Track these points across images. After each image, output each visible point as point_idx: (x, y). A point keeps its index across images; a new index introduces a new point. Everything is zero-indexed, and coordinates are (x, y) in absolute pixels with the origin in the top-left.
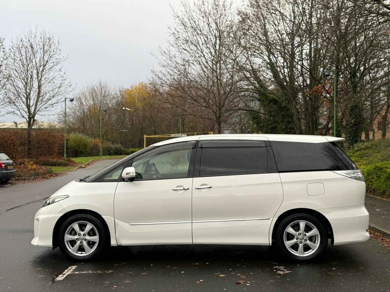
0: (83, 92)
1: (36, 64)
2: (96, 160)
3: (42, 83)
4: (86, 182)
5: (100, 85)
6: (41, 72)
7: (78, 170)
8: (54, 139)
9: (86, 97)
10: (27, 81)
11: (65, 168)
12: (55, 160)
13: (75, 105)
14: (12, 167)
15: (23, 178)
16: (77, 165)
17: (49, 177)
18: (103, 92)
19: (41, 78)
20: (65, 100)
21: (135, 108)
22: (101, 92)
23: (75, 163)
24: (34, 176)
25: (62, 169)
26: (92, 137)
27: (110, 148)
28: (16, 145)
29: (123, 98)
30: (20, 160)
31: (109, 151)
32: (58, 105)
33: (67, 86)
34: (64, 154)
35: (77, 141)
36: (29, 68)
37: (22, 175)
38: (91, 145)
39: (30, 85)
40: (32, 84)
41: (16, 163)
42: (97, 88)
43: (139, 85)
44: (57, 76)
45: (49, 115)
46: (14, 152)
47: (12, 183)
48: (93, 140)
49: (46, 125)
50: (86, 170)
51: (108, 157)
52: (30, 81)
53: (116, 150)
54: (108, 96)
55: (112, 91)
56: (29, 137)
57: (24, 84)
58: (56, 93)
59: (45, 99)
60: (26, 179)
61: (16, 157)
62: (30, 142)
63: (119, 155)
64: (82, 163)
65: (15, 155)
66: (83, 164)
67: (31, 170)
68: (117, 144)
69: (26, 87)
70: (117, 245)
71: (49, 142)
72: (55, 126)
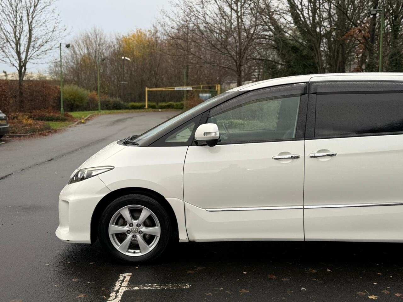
0: (76, 39)
1: (26, 4)
2: (95, 115)
3: (32, 26)
4: (138, 145)
5: (95, 31)
6: (32, 13)
7: (77, 126)
8: (49, 90)
9: (79, 45)
10: (16, 23)
11: (63, 124)
12: (52, 114)
13: (68, 54)
14: (5, 121)
15: (18, 134)
16: (75, 120)
17: (47, 134)
18: (98, 40)
19: (32, 20)
20: (60, 46)
21: (134, 58)
22: (96, 39)
23: (73, 118)
24: (30, 133)
25: (60, 125)
26: (87, 90)
27: (108, 102)
28: (8, 97)
29: (120, 46)
30: (12, 114)
31: (107, 105)
32: (52, 52)
33: (62, 30)
34: (61, 108)
35: (72, 94)
36: (17, 8)
37: (17, 131)
38: (88, 98)
39: (20, 28)
40: (21, 27)
41: (8, 117)
42: (91, 34)
43: (137, 33)
44: (49, 18)
45: (42, 64)
46: (6, 104)
47: (6, 140)
48: (89, 92)
49: (35, 77)
50: (87, 125)
51: (107, 111)
52: (20, 24)
53: (114, 104)
54: (103, 44)
55: (108, 38)
56: (21, 89)
57: (13, 27)
58: (49, 38)
59: (37, 45)
60: (21, 136)
61: (8, 111)
62: (21, 93)
63: (117, 109)
64: (81, 118)
65: (7, 108)
66: (83, 119)
67: (26, 125)
68: (116, 97)
69: (15, 30)
70: (187, 241)
71: (43, 94)
72: (46, 77)
